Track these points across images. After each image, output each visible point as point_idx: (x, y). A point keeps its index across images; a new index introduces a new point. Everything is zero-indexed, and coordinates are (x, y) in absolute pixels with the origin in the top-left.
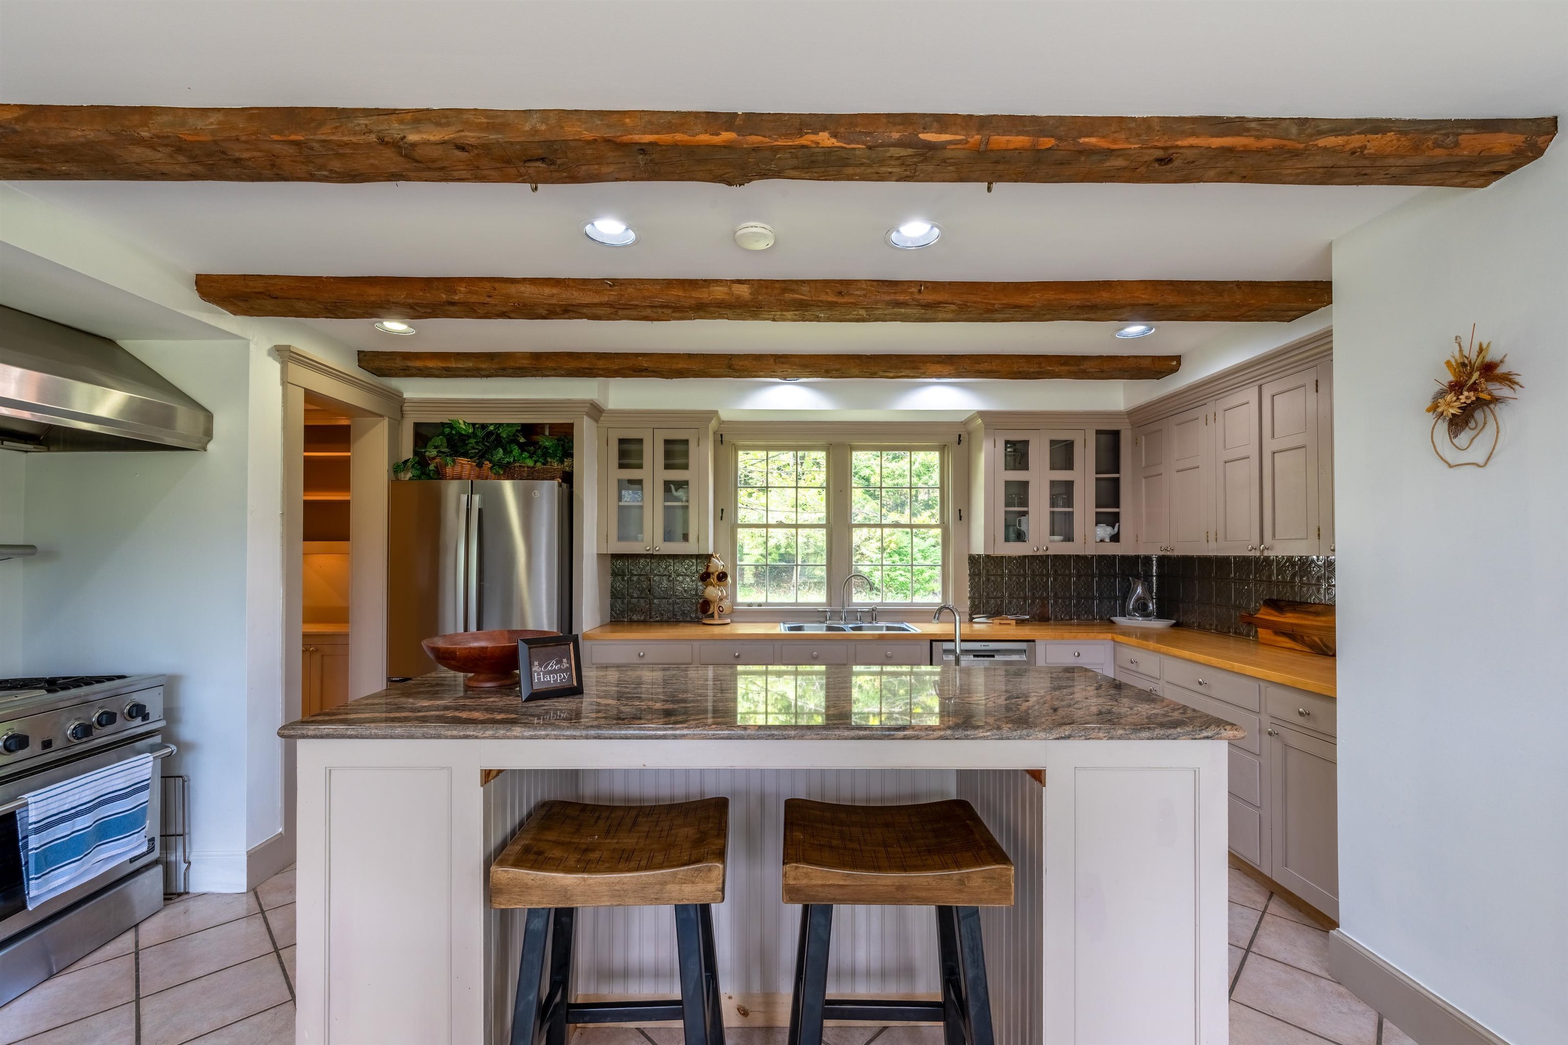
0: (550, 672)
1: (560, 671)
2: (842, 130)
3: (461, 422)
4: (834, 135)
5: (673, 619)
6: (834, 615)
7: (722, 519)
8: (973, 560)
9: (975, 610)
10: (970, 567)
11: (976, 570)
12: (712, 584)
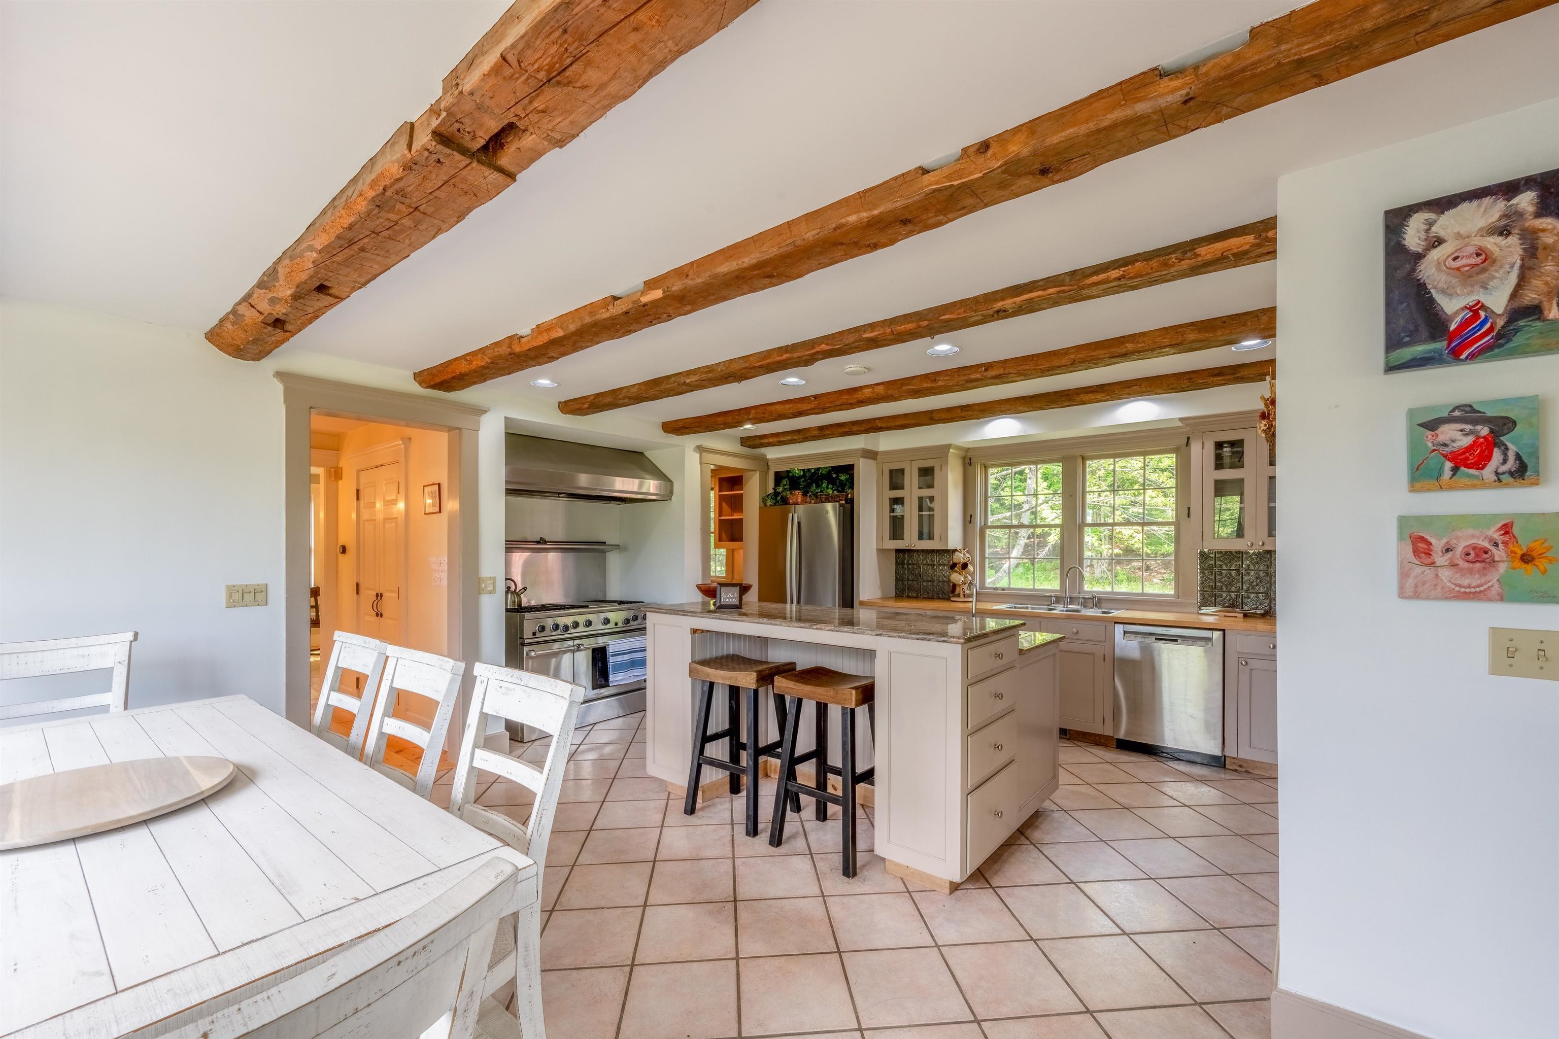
0: (728, 598)
1: (733, 598)
2: (829, 342)
3: (796, 469)
4: (827, 344)
5: (931, 597)
6: (1058, 600)
7: (970, 522)
8: (1203, 556)
9: (1205, 603)
10: (1201, 562)
11: (1207, 565)
12: (957, 572)
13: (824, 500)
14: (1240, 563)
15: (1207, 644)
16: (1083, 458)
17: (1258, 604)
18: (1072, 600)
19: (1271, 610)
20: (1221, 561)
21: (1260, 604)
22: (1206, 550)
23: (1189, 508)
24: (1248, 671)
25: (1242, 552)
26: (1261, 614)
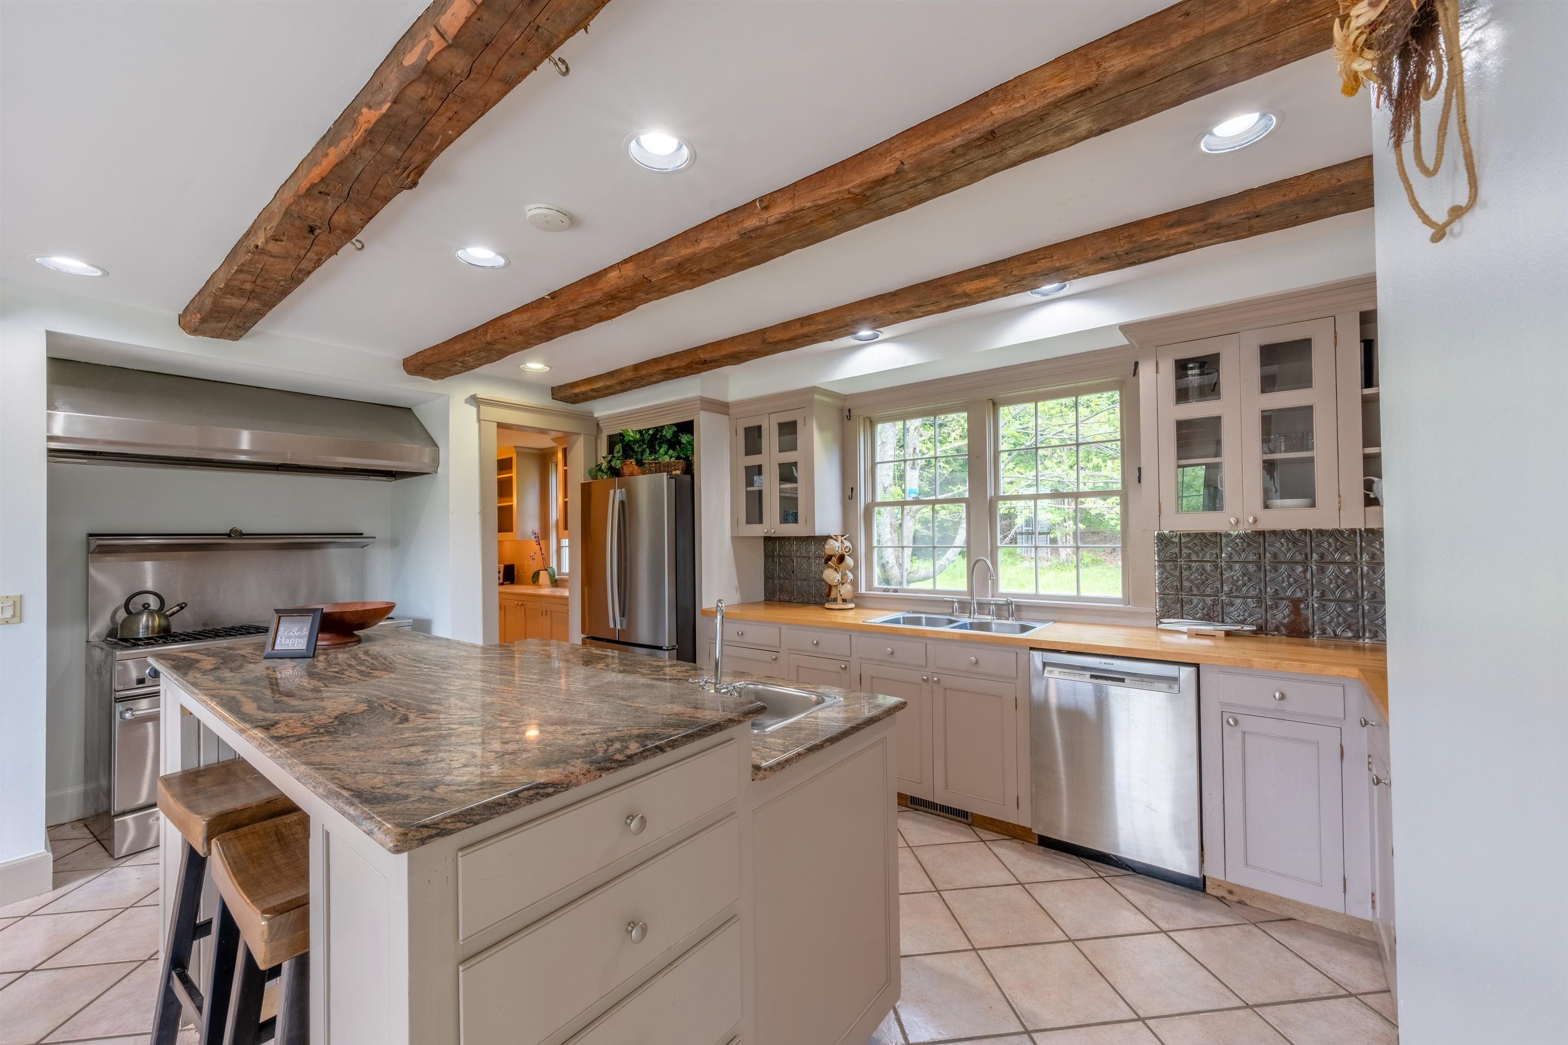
1: (299, 637)
3: (630, 430)
5: (807, 601)
6: (964, 606)
7: (851, 498)
8: (1163, 540)
9: (1166, 612)
10: (1159, 550)
11: (1168, 554)
12: (832, 567)
13: (653, 469)
14: (1218, 551)
15: (1170, 687)
16: (994, 404)
17: (1246, 614)
18: (982, 607)
19: (1266, 624)
20: (1189, 548)
21: (1250, 615)
22: (1166, 532)
23: (1140, 469)
24: (1239, 735)
25: (1220, 534)
26: (1253, 632)
